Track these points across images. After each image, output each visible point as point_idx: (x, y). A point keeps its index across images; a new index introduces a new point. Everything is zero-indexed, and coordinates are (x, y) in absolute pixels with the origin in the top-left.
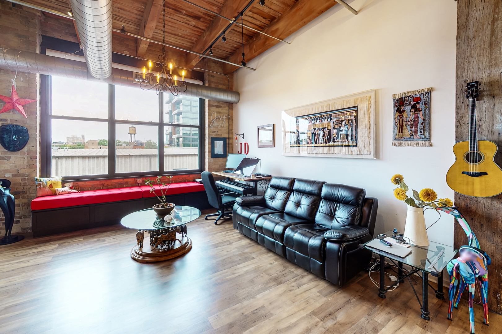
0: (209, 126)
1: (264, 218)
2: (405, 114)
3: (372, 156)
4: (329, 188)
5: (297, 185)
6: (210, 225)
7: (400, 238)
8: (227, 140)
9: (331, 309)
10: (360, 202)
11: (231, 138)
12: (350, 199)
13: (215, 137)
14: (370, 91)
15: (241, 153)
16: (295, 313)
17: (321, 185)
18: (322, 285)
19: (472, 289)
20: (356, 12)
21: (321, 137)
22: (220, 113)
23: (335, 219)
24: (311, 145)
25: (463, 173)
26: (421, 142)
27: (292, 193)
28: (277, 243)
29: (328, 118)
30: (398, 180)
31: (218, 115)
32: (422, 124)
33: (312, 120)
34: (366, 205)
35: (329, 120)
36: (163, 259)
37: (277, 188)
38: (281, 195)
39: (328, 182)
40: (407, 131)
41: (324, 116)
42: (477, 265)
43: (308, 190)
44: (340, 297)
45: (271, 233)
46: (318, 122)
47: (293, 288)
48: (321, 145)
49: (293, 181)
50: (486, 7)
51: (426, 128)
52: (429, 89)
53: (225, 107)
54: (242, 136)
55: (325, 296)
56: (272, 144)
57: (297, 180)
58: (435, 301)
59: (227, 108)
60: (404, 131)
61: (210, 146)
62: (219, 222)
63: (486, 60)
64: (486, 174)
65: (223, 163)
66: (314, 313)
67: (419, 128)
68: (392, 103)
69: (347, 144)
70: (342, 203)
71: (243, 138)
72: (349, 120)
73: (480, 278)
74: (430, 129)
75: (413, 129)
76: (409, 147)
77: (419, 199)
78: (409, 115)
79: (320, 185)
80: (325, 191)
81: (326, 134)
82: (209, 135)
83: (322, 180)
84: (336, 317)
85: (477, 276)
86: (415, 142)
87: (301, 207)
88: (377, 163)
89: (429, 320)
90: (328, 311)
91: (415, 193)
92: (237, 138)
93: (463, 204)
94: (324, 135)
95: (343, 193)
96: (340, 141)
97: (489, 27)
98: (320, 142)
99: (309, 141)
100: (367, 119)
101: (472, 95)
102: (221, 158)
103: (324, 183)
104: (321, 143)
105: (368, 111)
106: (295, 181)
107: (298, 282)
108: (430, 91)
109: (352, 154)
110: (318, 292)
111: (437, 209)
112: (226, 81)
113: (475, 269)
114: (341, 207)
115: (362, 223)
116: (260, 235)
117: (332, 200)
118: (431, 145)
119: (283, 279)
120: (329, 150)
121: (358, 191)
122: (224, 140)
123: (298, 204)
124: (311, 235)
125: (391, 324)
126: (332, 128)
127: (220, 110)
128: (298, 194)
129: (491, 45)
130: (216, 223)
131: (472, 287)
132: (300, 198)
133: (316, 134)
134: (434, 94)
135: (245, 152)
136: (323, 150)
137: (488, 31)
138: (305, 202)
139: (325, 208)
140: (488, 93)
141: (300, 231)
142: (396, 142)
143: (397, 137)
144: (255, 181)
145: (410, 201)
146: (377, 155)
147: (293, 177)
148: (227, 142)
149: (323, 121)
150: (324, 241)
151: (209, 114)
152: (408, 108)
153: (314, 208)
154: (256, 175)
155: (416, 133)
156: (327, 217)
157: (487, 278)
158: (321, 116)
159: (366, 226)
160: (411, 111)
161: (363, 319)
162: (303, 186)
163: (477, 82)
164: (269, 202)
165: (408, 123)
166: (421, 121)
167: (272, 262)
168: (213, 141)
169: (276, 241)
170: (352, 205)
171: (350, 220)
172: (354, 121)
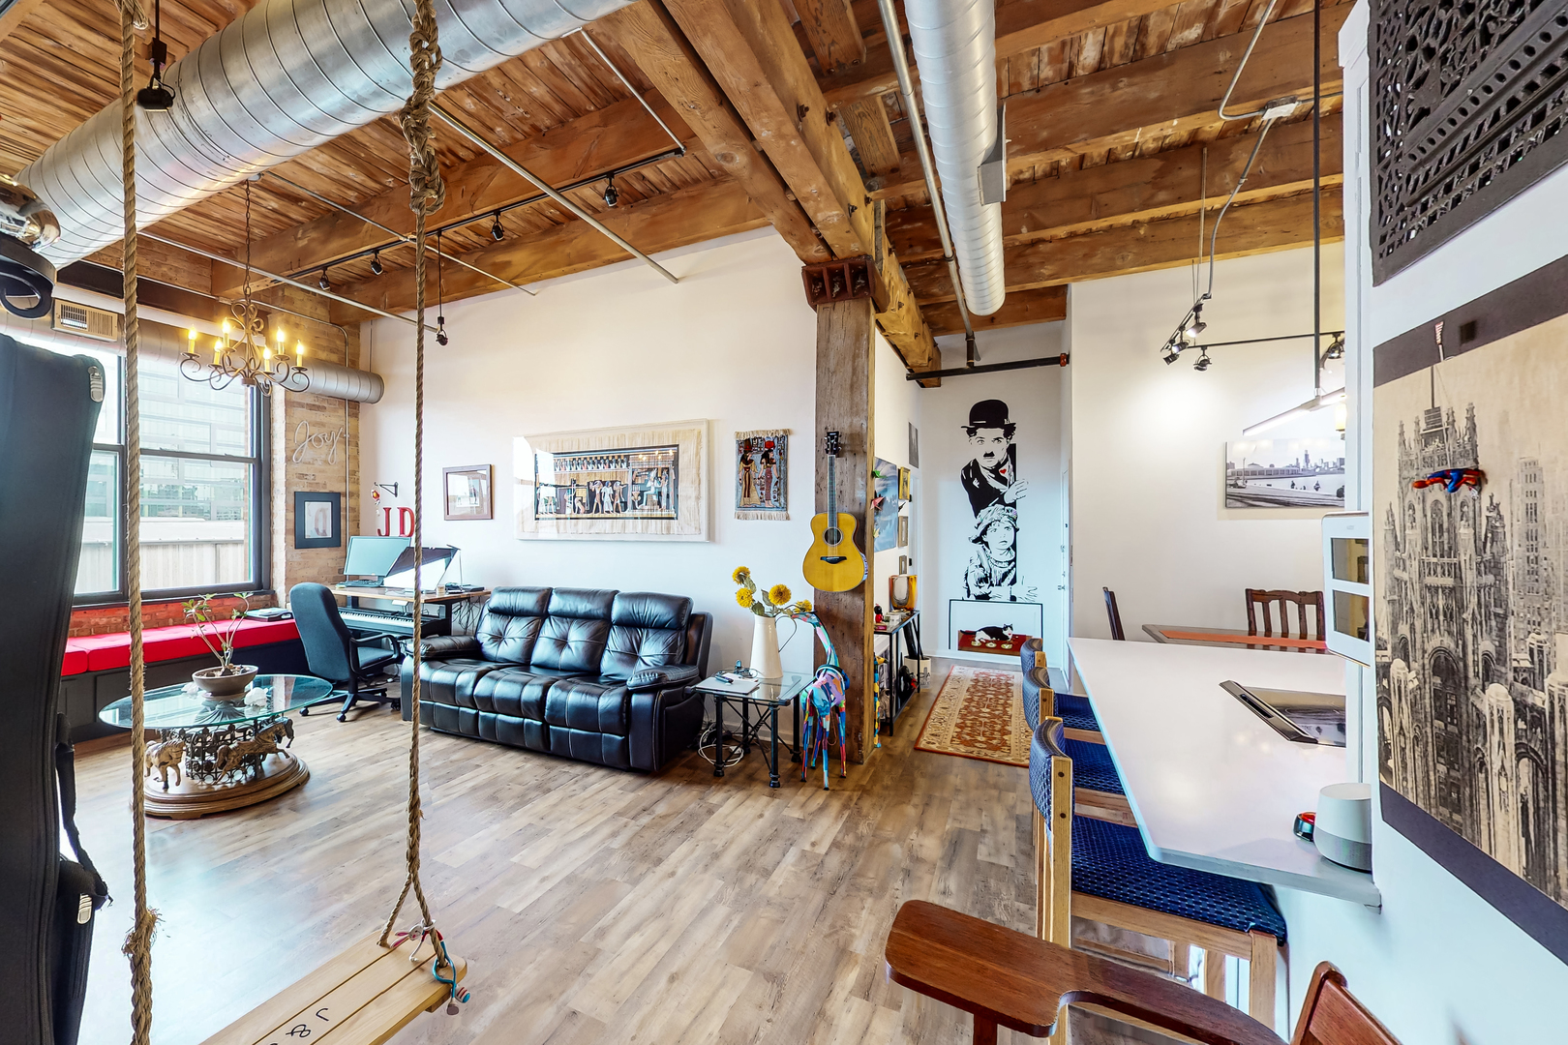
0: (288, 459)
1: (491, 677)
2: (752, 466)
3: (703, 537)
4: (628, 600)
5: (556, 604)
6: (326, 726)
7: (745, 673)
8: (342, 499)
9: (645, 804)
10: (684, 622)
11: (355, 495)
12: (666, 618)
13: (307, 490)
14: (699, 422)
15: (387, 534)
16: (589, 820)
17: (610, 597)
18: (625, 779)
19: (827, 724)
20: (676, 280)
21: (607, 499)
22: (323, 425)
23: (640, 661)
24: (585, 516)
25: (822, 559)
26: (774, 513)
27: (547, 621)
28: (528, 725)
29: (623, 461)
30: (742, 576)
31: (316, 431)
32: (776, 484)
33: (589, 463)
34: (694, 626)
35: (624, 465)
36: (249, 801)
37: (507, 613)
38: (517, 629)
39: (623, 590)
40: (756, 494)
41: (613, 457)
42: (833, 689)
43: (583, 611)
44: (656, 788)
45: (513, 706)
46: (601, 468)
47: (574, 793)
48: (608, 515)
49: (546, 596)
50: (847, 336)
51: (782, 491)
52: (785, 431)
53: (335, 410)
54: (393, 489)
55: (633, 791)
56: (486, 510)
57: (556, 593)
58: (790, 765)
59: (341, 412)
60: (751, 495)
61: (292, 516)
62: (349, 716)
63: (847, 404)
64: (845, 558)
65: (330, 562)
66: (619, 814)
67: (772, 490)
68: (734, 447)
69: (658, 514)
70: (651, 628)
71: (396, 495)
72: (663, 469)
73: (837, 709)
74: (786, 493)
75: (764, 492)
76: (759, 521)
77: (770, 604)
78: (759, 469)
79: (608, 597)
80: (618, 609)
81: (617, 494)
82: (288, 485)
83: (611, 588)
84: (653, 812)
85: (833, 704)
86: (767, 513)
87: (569, 647)
88: (713, 548)
89: (779, 787)
90: (640, 808)
91: (765, 593)
92: (378, 495)
93: (823, 605)
94: (614, 496)
95: (655, 610)
96: (647, 507)
97: (850, 363)
98: (606, 509)
99: (581, 507)
100: (694, 471)
101: (832, 449)
102: (325, 550)
103: (616, 592)
104: (608, 512)
105: (696, 456)
106: (551, 594)
107: (580, 783)
108: (787, 433)
109: (669, 533)
110: (621, 789)
111: (793, 616)
112: (338, 342)
113: (831, 693)
114: (650, 635)
115: (688, 660)
116: (484, 717)
117: (632, 624)
118: (788, 518)
119: (552, 785)
120: (624, 527)
121: (681, 602)
122: (335, 498)
123: (562, 643)
124: (602, 690)
125: (731, 801)
126: (630, 483)
127: (322, 417)
128: (563, 623)
129: (852, 386)
130: (343, 719)
131: (827, 720)
132: (567, 628)
133: (598, 492)
134: (792, 440)
135: (402, 531)
136: (612, 526)
137: (849, 369)
138: (578, 636)
139: (621, 641)
140: (849, 448)
141: (575, 688)
142: (741, 512)
143: (742, 503)
144: (447, 603)
145: (758, 608)
146: (711, 536)
147: (545, 585)
148: (343, 505)
149: (612, 467)
150: (628, 695)
151: (289, 428)
152: (757, 457)
153: (596, 647)
154: (449, 587)
155: (768, 499)
156: (625, 657)
157: (844, 706)
158: (608, 457)
159: (694, 663)
160: (761, 463)
161: (692, 806)
162: (572, 604)
163: (837, 433)
164: (489, 648)
165: (758, 482)
166: (774, 480)
167: (520, 765)
168: (299, 501)
169: (526, 720)
170: (670, 628)
171: (667, 657)
172: (672, 471)
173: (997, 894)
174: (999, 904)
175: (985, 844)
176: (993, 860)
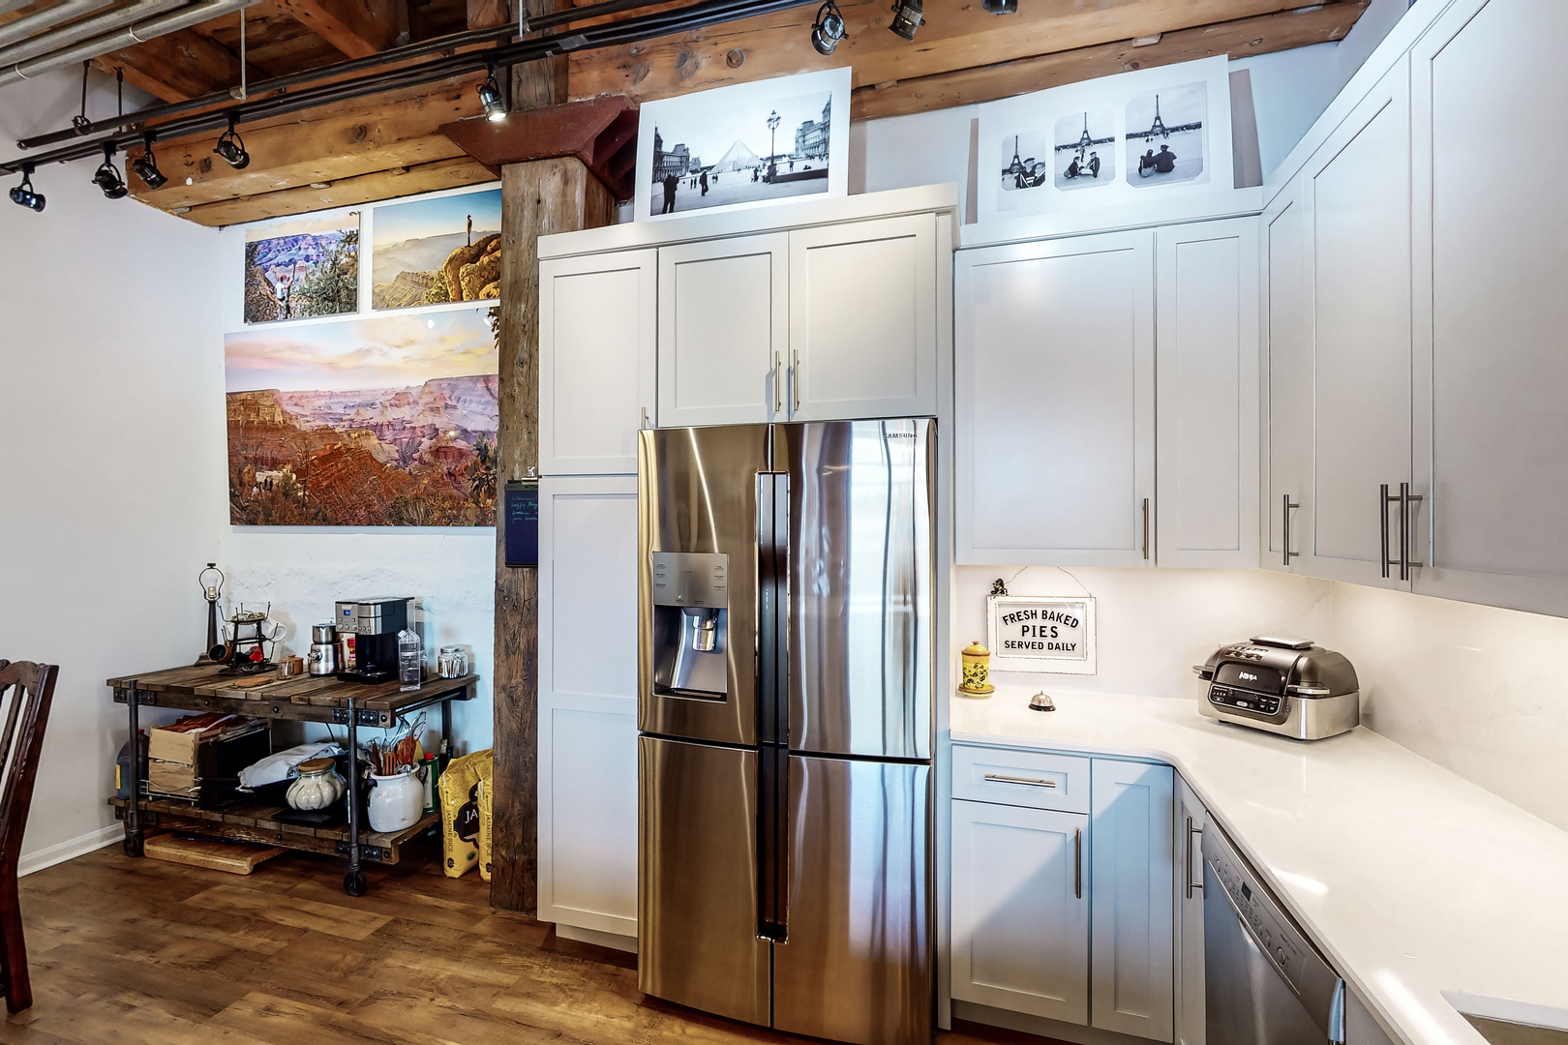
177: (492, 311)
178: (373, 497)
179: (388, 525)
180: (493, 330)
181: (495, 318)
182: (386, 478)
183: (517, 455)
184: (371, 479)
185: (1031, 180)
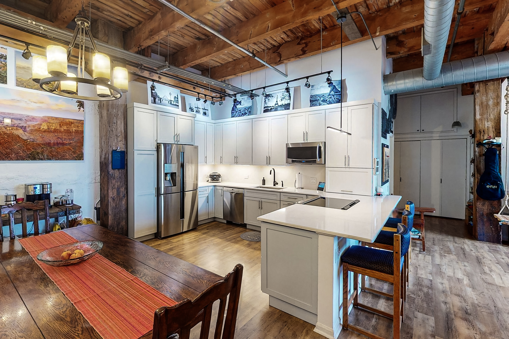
173: (422, 301)
174: (422, 297)
175: (431, 326)
176: (425, 316)
177: (78, 101)
178: (19, 151)
179: (27, 160)
180: (78, 107)
181: (79, 103)
182: (27, 145)
183: (114, 144)
184: (19, 144)
185: (192, 111)
